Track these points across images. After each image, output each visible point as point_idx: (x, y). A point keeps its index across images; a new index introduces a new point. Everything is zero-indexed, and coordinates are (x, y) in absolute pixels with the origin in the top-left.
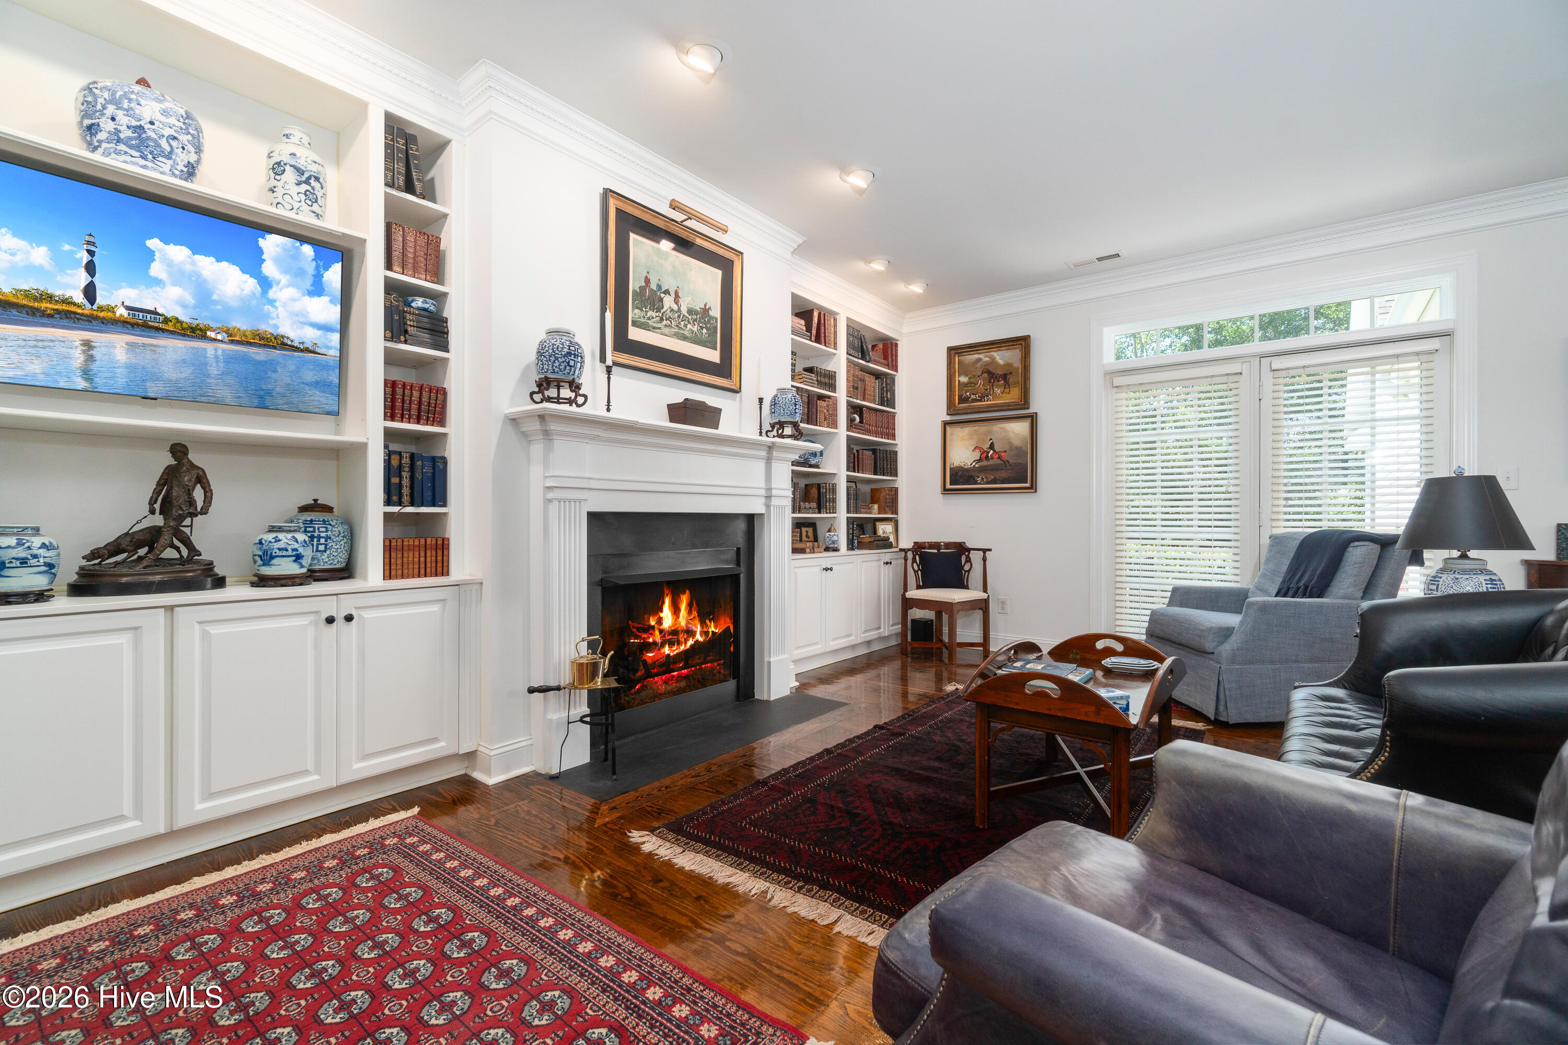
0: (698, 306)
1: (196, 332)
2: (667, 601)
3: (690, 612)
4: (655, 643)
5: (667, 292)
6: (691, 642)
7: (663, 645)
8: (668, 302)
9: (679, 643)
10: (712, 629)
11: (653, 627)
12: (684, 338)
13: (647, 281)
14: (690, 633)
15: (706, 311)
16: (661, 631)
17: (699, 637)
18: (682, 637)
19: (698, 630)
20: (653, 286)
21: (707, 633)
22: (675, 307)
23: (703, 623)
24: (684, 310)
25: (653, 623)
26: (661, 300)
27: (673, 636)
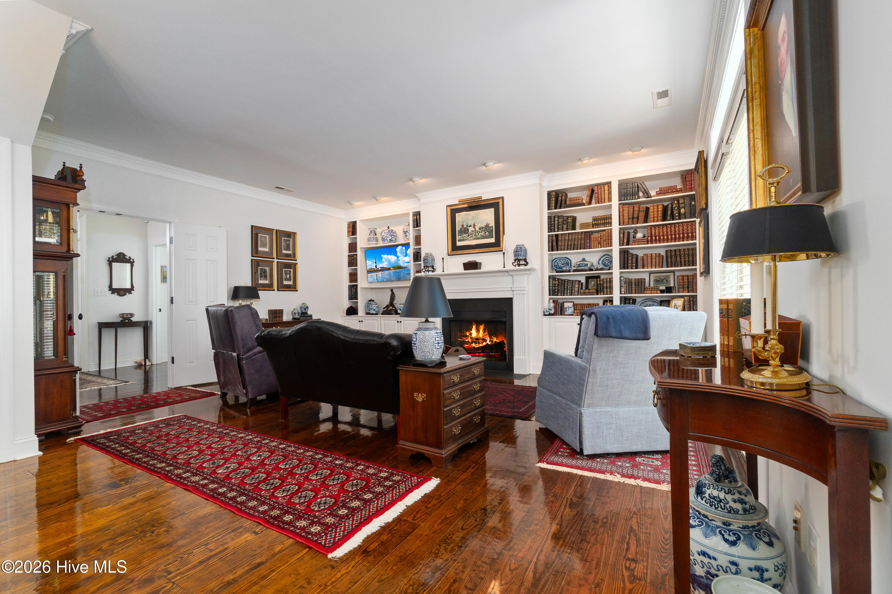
0: (483, 225)
1: (389, 269)
2: (474, 327)
3: (484, 332)
4: (468, 342)
5: (470, 226)
6: (484, 344)
7: (472, 343)
8: (471, 229)
9: (479, 343)
10: (495, 340)
11: (468, 336)
12: (478, 238)
13: (463, 226)
14: (484, 340)
15: (487, 226)
16: (471, 338)
17: (488, 342)
18: (481, 341)
19: (488, 339)
20: (465, 226)
21: (492, 341)
22: (474, 230)
23: (490, 337)
24: (477, 229)
25: (468, 334)
26: (468, 229)
27: (476, 340)
